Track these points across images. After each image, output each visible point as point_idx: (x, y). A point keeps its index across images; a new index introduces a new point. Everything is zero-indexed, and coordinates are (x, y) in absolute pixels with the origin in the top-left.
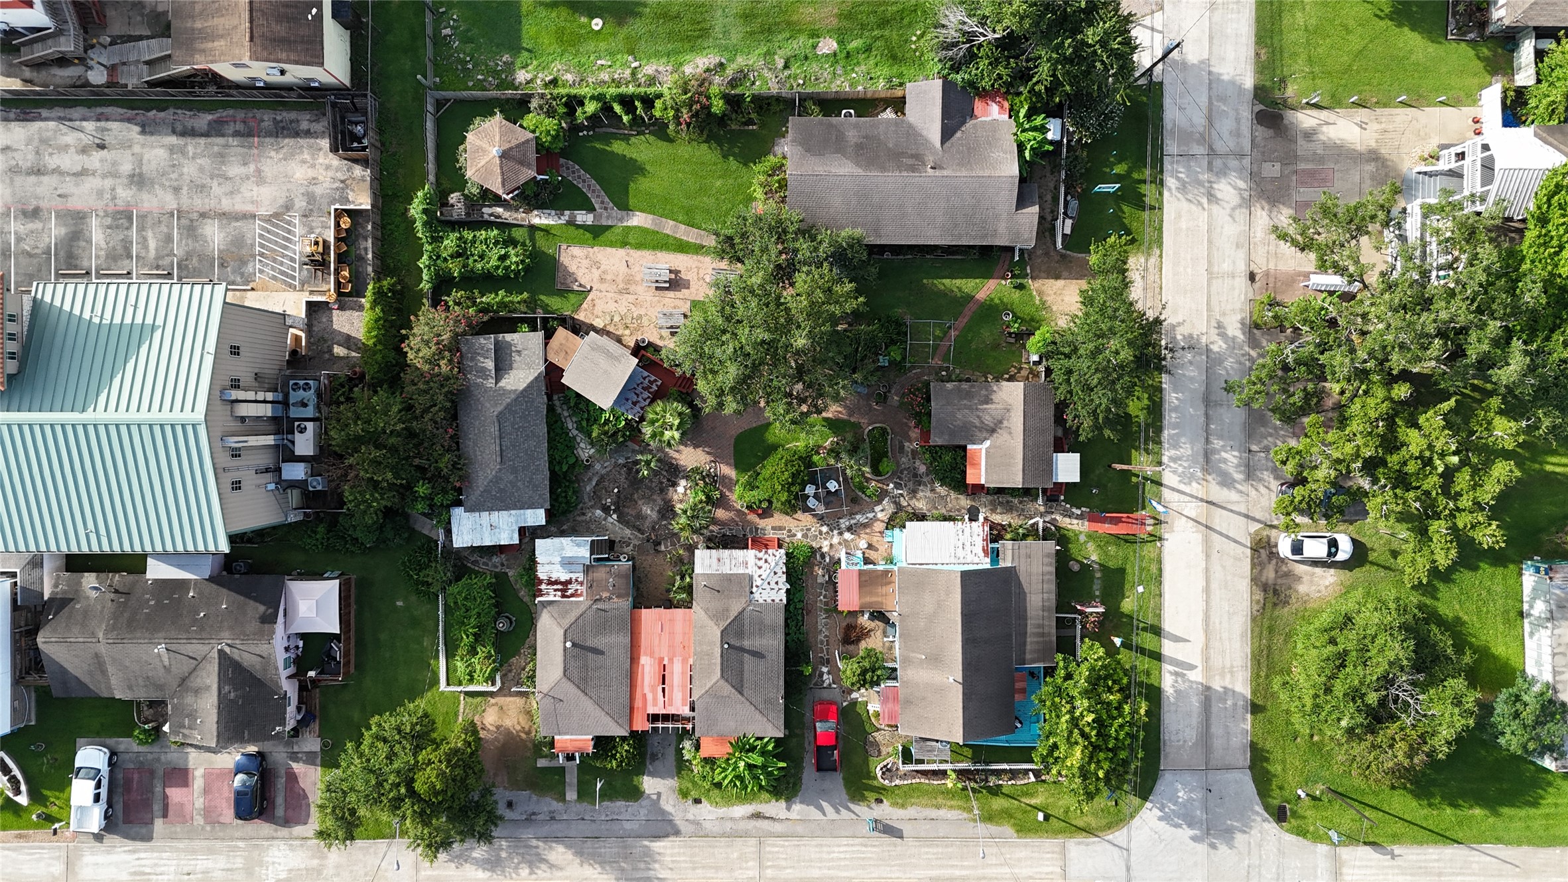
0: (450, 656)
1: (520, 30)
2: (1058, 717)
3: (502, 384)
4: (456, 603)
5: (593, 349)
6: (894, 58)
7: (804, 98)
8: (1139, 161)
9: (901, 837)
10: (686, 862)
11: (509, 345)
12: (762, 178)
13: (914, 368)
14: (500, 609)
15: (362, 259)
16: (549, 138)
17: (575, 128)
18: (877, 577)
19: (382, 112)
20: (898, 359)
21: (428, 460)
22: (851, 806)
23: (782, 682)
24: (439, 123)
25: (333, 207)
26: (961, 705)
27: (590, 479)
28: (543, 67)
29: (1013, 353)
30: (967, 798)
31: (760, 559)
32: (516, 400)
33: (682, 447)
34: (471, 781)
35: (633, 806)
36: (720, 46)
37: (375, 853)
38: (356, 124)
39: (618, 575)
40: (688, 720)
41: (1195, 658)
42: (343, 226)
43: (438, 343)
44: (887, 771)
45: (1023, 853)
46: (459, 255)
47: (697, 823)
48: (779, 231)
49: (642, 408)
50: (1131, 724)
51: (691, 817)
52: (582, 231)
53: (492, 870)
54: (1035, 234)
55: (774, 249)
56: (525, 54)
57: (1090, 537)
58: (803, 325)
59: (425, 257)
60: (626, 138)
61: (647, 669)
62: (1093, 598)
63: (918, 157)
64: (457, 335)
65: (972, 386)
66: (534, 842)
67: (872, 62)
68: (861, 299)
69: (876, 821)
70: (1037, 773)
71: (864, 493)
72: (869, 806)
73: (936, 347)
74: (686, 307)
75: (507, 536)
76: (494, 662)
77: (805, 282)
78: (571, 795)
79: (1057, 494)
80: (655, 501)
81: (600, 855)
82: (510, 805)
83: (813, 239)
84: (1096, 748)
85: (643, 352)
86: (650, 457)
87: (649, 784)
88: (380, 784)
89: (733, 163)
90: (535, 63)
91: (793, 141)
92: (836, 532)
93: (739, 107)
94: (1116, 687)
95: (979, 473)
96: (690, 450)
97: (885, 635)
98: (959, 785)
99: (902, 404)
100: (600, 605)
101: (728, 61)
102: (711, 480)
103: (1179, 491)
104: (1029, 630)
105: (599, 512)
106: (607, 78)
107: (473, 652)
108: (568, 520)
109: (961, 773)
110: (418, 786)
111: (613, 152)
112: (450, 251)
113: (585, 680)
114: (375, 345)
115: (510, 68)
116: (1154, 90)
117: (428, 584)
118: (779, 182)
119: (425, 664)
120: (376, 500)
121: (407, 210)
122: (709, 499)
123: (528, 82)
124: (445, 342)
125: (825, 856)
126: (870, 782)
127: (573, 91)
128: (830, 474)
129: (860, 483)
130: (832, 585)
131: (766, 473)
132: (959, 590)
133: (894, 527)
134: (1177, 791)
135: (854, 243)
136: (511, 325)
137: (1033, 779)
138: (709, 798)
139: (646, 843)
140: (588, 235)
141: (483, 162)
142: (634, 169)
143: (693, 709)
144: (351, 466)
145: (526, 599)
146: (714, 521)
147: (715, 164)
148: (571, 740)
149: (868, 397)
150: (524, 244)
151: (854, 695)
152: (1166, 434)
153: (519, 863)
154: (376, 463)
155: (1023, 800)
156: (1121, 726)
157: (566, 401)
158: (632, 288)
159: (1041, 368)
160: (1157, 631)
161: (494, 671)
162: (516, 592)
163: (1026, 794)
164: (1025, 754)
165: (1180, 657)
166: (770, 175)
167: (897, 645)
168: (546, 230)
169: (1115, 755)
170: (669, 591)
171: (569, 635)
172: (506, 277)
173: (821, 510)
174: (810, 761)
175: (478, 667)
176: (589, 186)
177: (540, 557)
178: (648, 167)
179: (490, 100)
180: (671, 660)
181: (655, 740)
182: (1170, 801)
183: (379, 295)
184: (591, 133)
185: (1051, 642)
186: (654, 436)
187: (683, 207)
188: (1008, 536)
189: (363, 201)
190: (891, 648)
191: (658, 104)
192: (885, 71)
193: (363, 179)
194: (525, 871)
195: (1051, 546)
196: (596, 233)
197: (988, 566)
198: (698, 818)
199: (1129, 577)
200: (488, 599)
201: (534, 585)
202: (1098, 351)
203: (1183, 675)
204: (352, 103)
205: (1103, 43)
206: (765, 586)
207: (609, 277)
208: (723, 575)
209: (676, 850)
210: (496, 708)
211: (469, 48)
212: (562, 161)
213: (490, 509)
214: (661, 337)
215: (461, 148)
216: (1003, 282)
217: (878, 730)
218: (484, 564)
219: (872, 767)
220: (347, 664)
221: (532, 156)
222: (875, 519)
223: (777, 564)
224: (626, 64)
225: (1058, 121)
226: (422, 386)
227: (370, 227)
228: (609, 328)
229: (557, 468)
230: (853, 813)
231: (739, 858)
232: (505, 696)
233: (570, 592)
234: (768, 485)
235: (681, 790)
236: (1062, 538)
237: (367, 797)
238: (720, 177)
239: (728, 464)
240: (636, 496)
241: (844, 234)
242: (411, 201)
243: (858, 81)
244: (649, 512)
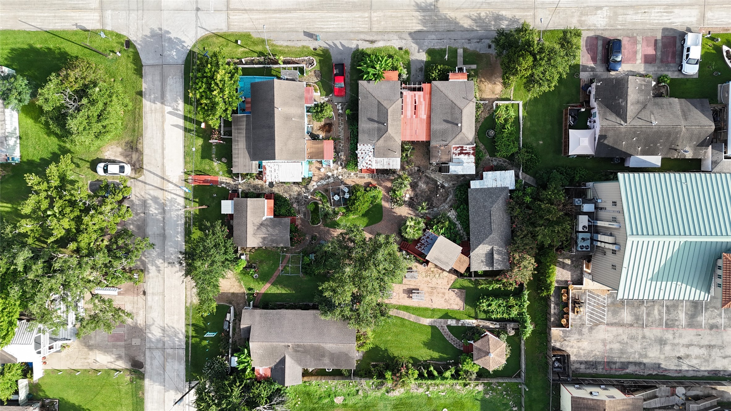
0: (517, 118)
2: (230, 93)
3: (490, 247)
4: (514, 143)
5: (447, 263)
6: (308, 394)
7: (349, 377)
8: (195, 347)
9: (304, 32)
10: (406, 20)
11: (487, 265)
12: (368, 341)
13: (299, 253)
14: (493, 141)
15: (557, 304)
16: (467, 361)
17: (456, 364)
18: (315, 156)
19: (546, 373)
20: (305, 257)
21: (525, 212)
22: (328, 46)
23: (360, 106)
24: (520, 367)
25: (570, 329)
26: (275, 97)
27: (450, 201)
28: (471, 392)
29: (253, 259)
30: (273, 51)
31: (370, 164)
32: (484, 240)
33: (407, 215)
34: (506, 61)
35: (431, 46)
36: (388, 400)
37: (554, 23)
38: (558, 367)
39: (436, 157)
40: (404, 88)
41: (168, 116)
42: (565, 320)
43: (520, 267)
44: (311, 64)
45: (248, 25)
46: (510, 307)
47: (401, 38)
48: (359, 320)
49: (425, 235)
50: (196, 89)
51: (403, 41)
52: (453, 316)
53: (498, 15)
54: (243, 315)
55: (361, 311)
56: (478, 398)
57: (218, 174)
58: (347, 277)
59: (526, 306)
60: (432, 359)
61: (423, 112)
62: (216, 146)
63: (296, 351)
64: (511, 271)
65: (271, 245)
66: (478, 29)
67: (318, 393)
68: (320, 288)
69: (316, 40)
70: (241, 63)
71: (322, 194)
72: (321, 47)
73: (288, 262)
74: (405, 281)
75: (488, 175)
76: (496, 115)
77: (346, 296)
78: (460, 51)
79: (231, 194)
80: (420, 191)
81: (447, 22)
83: (343, 316)
84: (212, 78)
85: (425, 261)
86: (422, 211)
87: (423, 57)
88: (549, 60)
89: (383, 347)
90: (474, 394)
91: (353, 359)
92: (335, 176)
93: (379, 373)
94: (203, 106)
95: (267, 204)
96: (403, 214)
98: (277, 57)
99: (305, 235)
100: (445, 143)
101: (384, 394)
102: (394, 200)
103: (177, 195)
104: (244, 132)
105: (446, 185)
106: (440, 386)
107: (506, 120)
108: (461, 181)
109: (276, 63)
110: (530, 59)
111: (439, 352)
112: (514, 309)
113: (452, 108)
114: (550, 265)
115: (486, 392)
116: (189, 378)
117: (527, 152)
118: (360, 340)
119: (529, 114)
120: (549, 195)
121: (534, 328)
122: (394, 191)
123: (477, 385)
124: (516, 267)
125: (340, 23)
126: (319, 58)
127: (456, 381)
128: (337, 204)
129: (323, 199)
130: (337, 151)
131: (367, 204)
132: (276, 151)
133: (308, 178)
134: (176, 55)
135: (325, 313)
136: (486, 274)
137: (243, 60)
138: (395, 50)
139: (425, 29)
140: (450, 314)
141: (498, 350)
142: (429, 345)
143: (402, 93)
144: (560, 210)
145: (481, 145)
146: (392, 181)
147: (391, 347)
148: (459, 79)
149: (320, 239)
150: (480, 311)
151: (327, 99)
152: (183, 221)
153: (486, 18)
154: (549, 211)
155: (248, 50)
156: (200, 88)
157: (461, 237)
158: (430, 290)
159: (240, 252)
160: (186, 130)
161: (495, 111)
162: (486, 148)
163: (246, 53)
164: (246, 72)
165: (175, 118)
166: (365, 343)
167: (306, 123)
168: (470, 317)
169: (203, 75)
170: (413, 149)
171: (459, 129)
172: (488, 296)
173: (342, 187)
174: (347, 68)
175: (503, 113)
176: (449, 337)
177: (473, 166)
178: (422, 345)
179: (495, 377)
180: (412, 117)
181: (420, 78)
182: (179, 50)
183: (548, 288)
184: (448, 361)
185: (234, 126)
186: (419, 223)
187: (406, 327)
188: (255, 174)
190: (310, 121)
191: (416, 376)
192: (312, 388)
193: (555, 341)
194: (483, 14)
195: (235, 170)
196: (446, 316)
197: (263, 161)
198: (400, 41)
199: (199, 155)
200: (498, 145)
201: (477, 152)
202: (212, 265)
203: (174, 109)
204: (559, 377)
205: (209, 406)
206: (367, 152)
207: (441, 295)
208: (387, 157)
209: (410, 25)
210: (496, 93)
211: (505, 401)
212: (462, 349)
213: (496, 188)
214: (416, 267)
215: (508, 356)
216: (258, 291)
218: (500, 161)
219: (318, 65)
220: (566, 114)
221: (475, 353)
222: (317, 182)
223: (362, 162)
224: (432, 393)
225: (232, 365)
226: (528, 247)
227: (552, 319)
228: (441, 271)
229: (465, 206)
230: (327, 44)
231: (381, 21)
232: (491, 99)
233: (459, 149)
234: (366, 199)
235: (408, 54)
236: (230, 172)
237: (556, 54)
238: (389, 341)
239: (385, 208)
240: (429, 193)
241: (329, 317)
242: (533, 332)
243: (325, 384)
244: (422, 185)
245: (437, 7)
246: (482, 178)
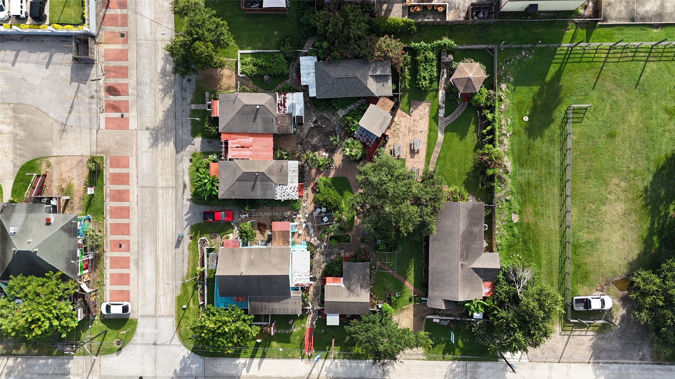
0: (252, 54)
1: (524, 85)
2: (227, 316)
3: (370, 78)
4: (276, 57)
5: (385, 117)
6: (510, 247)
7: (493, 209)
8: (464, 352)
9: (176, 248)
10: (165, 156)
11: (387, 81)
12: (458, 190)
13: (376, 254)
14: (273, 76)
15: (425, 16)
16: (476, 99)
17: (480, 109)
18: (286, 239)
19: (489, 25)
21: (338, 46)
22: (189, 226)
23: (241, 198)
24: (484, 50)
25: (447, 4)
26: (232, 275)
27: (329, 115)
28: (507, 94)
29: (382, 297)
30: (192, 276)
31: (294, 189)
32: (363, 84)
33: (342, 155)
34: (199, 65)
35: (188, 133)
36: (516, 172)
37: (169, 22)
38: (484, 14)
39: (287, 128)
40: (226, 157)
41: (251, 373)
42: (439, 8)
43: (388, 51)
44: (204, 241)
45: (169, 298)
46: (426, 59)
47: (182, 160)
48: (435, 199)
49: (359, 138)
50: (224, 347)
51: (184, 158)
52: (436, 112)
53: (161, 73)
54: (433, 307)
55: (428, 197)
56: (513, 88)
57: (304, 329)
58: (395, 210)
59: (425, 44)
60: (476, 131)
61: (247, 140)
62: (277, 330)
63: (467, 258)
64: (391, 59)
65: (368, 280)
66: (173, 91)
67: (508, 237)
68: (405, 234)
69: (183, 237)
70: (203, 305)
71: (322, 232)
72: (189, 234)
73: (385, 264)
74: (403, 157)
75: (304, 80)
76: (251, 74)
77: (413, 211)
78: (193, 107)
79: (321, 316)
80: (320, 143)
81: (168, 119)
82: (189, 80)
83: (432, 214)
84: (214, 332)
85: (383, 138)
86: (338, 141)
87: (198, 140)
88: (198, 26)
89: (465, 177)
90: (509, 92)
91: (474, 204)
92: (306, 220)
93: (489, 180)
94: (239, 341)
95: (330, 283)
96: (341, 158)
97: (262, 241)
98: (198, 273)
99: (361, 249)
100: (275, 120)
101: (509, 175)
102: (328, 167)
103: (323, 367)
104: (264, 304)
105: (314, 119)
106: (502, 123)
107: (255, 65)
108: (311, 105)
109: (203, 273)
110: (197, 43)
111: (470, 125)
112: (428, 55)
113: (243, 113)
114: (387, 23)
115: (507, 81)
116: (495, 358)
117: (284, 45)
118: (457, 198)
119: (250, 44)
120: (320, 24)
121: (446, 36)
122: (320, 166)
123: (501, 89)
124: (388, 54)
125: (168, 215)
126: (199, 234)
127: (497, 109)
128: (331, 219)
129: (327, 231)
130: (283, 219)
131: (331, 191)
132: (281, 274)
133: (308, 245)
134: (196, 364)
135: (430, 231)
136: (395, 82)
137: (201, 303)
138: (192, 166)
139: (173, 139)
140: (434, 115)
141: (466, 70)
143: (230, 160)
144: (335, 14)
145: (277, 87)
146: (310, 169)
147: (464, 170)
148: (217, 107)
149: (363, 234)
150: (430, 87)
151: (236, 228)
152: (347, 361)
153: (164, 84)
154: (336, 24)
155: (192, 299)
156: (223, 343)
157: (363, 105)
158: (411, 134)
159: (375, 309)
160: (263, 356)
161: (247, 74)
162: (281, 83)
163: (194, 301)
164: (211, 301)
165: (252, 366)
166: (459, 194)
167: (257, 247)
168: (436, 96)
169: (211, 340)
170: (281, 149)
171: (262, 107)
172: (416, 79)
173: (315, 214)
174: (208, 209)
175: (248, 67)
176: (455, 115)
177: (296, 94)
178: (463, 141)
179: (493, 72)
180: (251, 150)
181: (217, 143)
182: (192, 361)
183: (409, 25)
184: (478, 116)
185: (259, 312)
186: (347, 144)
187: (446, 156)
188: (304, 294)
189: (450, 17)
190: (256, 243)
191: (491, 146)
192: (504, 243)
193: (459, 17)
194: (160, 87)
195: (299, 313)
196: (435, 118)
197: (291, 286)
198: (184, 161)
199: (286, 345)
200: (277, 71)
201: (283, 91)
202: (382, 335)
203: (244, 367)
204: (493, 12)
205: (515, 340)
206: (283, 191)
207: (416, 123)
208: (287, 173)
209: (170, 152)
210: (230, 74)
211: (516, 63)
212: (466, 103)
213: (316, 73)
214: (390, 146)
215: (473, 60)
216: (412, 293)
217: (221, 238)
218: (293, 69)
219: (205, 235)
220: (250, 10)
221: (469, 91)
222: (311, 237)
223: (292, 196)
224: (508, 131)
225: (481, 317)
226: (369, 44)
227: (438, 20)
228: (394, 123)
229: (333, 101)
230: (186, 227)
231: (167, 178)
232: (236, 78)
233: (280, 107)
234: (326, 192)
235: (196, 153)
236: (303, 317)
237: (193, 21)
238: (459, 171)
239: (335, 174)
240: (321, 135)
241: (434, 227)
242: (450, 38)
243: (500, 231)
244: (315, 140)
245: (154, 128)
246: (307, 86)
